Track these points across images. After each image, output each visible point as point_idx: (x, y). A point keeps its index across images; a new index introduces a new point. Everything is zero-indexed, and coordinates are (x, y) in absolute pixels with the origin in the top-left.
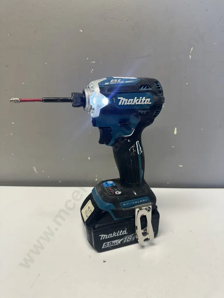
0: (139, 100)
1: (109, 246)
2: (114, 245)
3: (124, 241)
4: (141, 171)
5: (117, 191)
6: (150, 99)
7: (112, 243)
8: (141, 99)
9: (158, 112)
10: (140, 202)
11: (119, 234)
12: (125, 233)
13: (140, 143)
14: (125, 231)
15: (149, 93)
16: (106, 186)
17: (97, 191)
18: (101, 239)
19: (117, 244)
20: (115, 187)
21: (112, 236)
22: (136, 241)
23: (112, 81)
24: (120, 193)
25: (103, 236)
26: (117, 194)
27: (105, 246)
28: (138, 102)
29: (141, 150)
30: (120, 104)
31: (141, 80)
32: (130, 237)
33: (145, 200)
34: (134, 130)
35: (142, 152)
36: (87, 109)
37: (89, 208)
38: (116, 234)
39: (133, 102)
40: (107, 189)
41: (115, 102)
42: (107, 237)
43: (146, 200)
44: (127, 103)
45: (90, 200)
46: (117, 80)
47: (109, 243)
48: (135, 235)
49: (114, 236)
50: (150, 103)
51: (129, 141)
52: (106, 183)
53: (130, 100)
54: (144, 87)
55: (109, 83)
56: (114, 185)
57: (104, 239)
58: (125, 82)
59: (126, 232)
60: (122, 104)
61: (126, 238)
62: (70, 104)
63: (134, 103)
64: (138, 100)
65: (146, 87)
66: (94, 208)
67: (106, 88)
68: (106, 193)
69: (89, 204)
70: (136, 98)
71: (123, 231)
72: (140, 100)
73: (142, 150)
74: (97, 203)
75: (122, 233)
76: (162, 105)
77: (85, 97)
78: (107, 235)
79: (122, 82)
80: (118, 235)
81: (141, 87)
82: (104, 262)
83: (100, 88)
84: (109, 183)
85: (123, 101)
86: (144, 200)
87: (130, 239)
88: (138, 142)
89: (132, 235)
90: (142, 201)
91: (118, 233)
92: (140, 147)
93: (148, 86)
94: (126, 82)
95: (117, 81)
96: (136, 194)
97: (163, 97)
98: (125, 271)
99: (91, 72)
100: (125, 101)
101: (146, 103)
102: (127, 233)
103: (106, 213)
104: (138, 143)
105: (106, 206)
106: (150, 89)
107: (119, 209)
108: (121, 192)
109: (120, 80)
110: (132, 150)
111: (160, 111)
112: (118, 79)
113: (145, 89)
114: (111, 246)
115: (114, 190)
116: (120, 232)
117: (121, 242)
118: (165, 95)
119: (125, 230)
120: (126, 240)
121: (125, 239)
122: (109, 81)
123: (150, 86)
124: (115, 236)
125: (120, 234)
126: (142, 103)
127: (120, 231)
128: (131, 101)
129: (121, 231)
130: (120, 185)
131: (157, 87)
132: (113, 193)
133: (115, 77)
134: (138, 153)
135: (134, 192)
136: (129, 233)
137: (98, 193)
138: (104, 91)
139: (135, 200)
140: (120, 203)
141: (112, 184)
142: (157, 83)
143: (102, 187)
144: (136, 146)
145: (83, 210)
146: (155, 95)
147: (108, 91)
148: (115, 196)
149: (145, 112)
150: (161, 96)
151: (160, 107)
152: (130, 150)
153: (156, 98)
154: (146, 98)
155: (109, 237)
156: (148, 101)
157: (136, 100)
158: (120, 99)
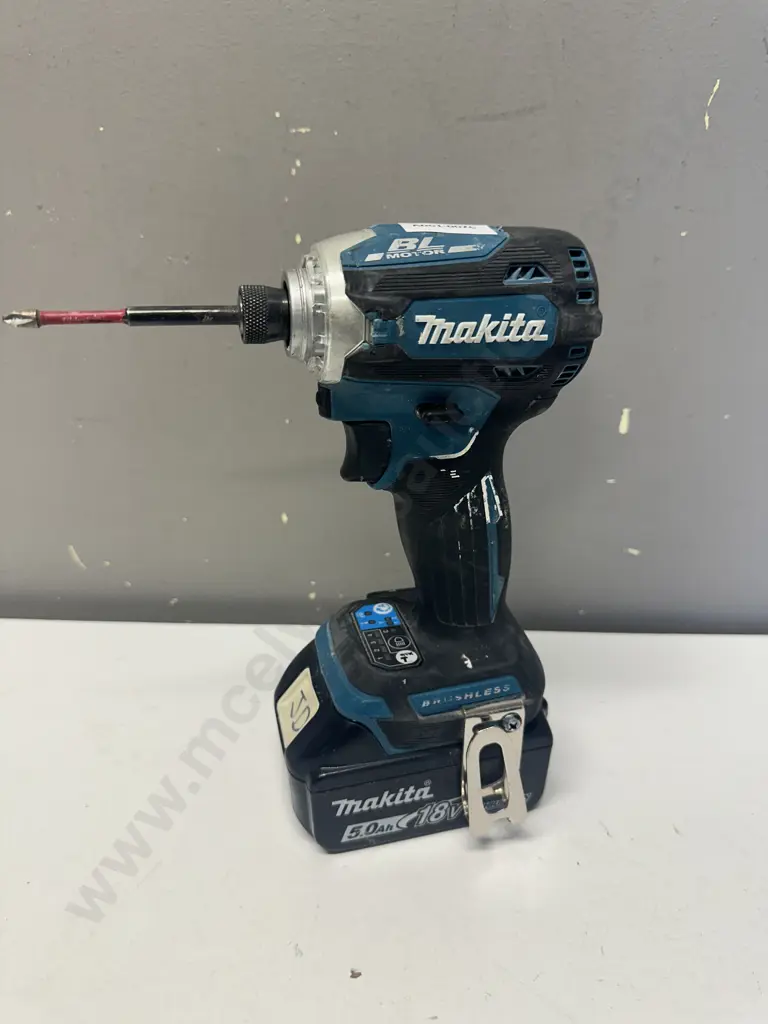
0: (498, 326)
1: (364, 836)
2: (385, 832)
3: (422, 822)
4: (497, 583)
5: (402, 648)
6: (544, 321)
7: (376, 825)
8: (510, 321)
9: (574, 368)
10: (486, 694)
11: (403, 797)
12: (425, 796)
13: (499, 483)
14: (426, 790)
15: (541, 297)
16: (364, 624)
17: (334, 643)
18: (339, 813)
19: (395, 829)
20: (399, 631)
21: (378, 803)
22: (462, 821)
23: (395, 246)
24: (413, 658)
25: (345, 805)
26: (402, 661)
27: (354, 834)
28: (494, 332)
29: (498, 506)
31: (512, 241)
32: (441, 808)
33: (502, 688)
34: (477, 434)
35: (501, 514)
36: (298, 349)
37: (303, 697)
38: (393, 800)
39: (474, 335)
40: (370, 640)
41: (402, 333)
42: (361, 807)
43: (507, 689)
44: (452, 335)
45: (307, 671)
46: (417, 240)
47: (365, 825)
48: (460, 801)
49: (385, 803)
50: (545, 337)
51: (454, 475)
52: (366, 613)
53: (462, 325)
54: (523, 273)
55: (384, 256)
56: (395, 623)
57: (347, 812)
58: (446, 249)
59: (429, 793)
60: (431, 342)
61: (426, 812)
63: (477, 339)
64: (495, 324)
65: (533, 270)
66: (318, 704)
67: (370, 276)
68: (362, 657)
69: (304, 680)
70: (487, 317)
71: (416, 789)
72: (504, 325)
73: (504, 504)
74: (328, 687)
75: (413, 796)
76: (589, 344)
77: (289, 305)
78: (360, 802)
79: (436, 252)
80: (397, 801)
81: (514, 270)
83: (345, 273)
84: (379, 612)
85: (435, 329)
86: (498, 690)
87: (443, 813)
88: (491, 478)
89: (450, 801)
90: (493, 690)
91: (400, 795)
92: (497, 498)
93: (539, 268)
94: (453, 250)
95: (418, 244)
96: (470, 665)
97: (599, 313)
100: (444, 331)
102: (432, 796)
103: (358, 731)
104: (487, 481)
105: (359, 705)
106: (547, 280)
107: (408, 718)
108: (419, 653)
110: (463, 508)
111: (581, 368)
112: (420, 236)
113: (526, 280)
114: (374, 834)
115: (392, 643)
116: (408, 793)
117: (410, 824)
119: (423, 787)
120: (429, 817)
121: (422, 814)
122: (384, 249)
123: (545, 269)
124: (389, 804)
125: (407, 800)
126: (513, 337)
127: (407, 789)
128: (465, 330)
129: (412, 790)
130: (415, 624)
131: (577, 269)
132: (388, 658)
133: (408, 227)
134: (488, 519)
135: (464, 656)
136: (439, 796)
137: (336, 651)
138: (361, 289)
139: (467, 687)
140: (411, 699)
141: (388, 619)
142: (578, 254)
143: (352, 629)
144: (479, 492)
145: (284, 702)
146: (565, 305)
147: (378, 290)
148: (394, 670)
149: (520, 369)
150: (587, 309)
151: (582, 350)
152: (455, 507)
153: (569, 317)
154: (527, 319)
155: (365, 808)
156: (534, 328)
157: (487, 323)
158: (426, 323)
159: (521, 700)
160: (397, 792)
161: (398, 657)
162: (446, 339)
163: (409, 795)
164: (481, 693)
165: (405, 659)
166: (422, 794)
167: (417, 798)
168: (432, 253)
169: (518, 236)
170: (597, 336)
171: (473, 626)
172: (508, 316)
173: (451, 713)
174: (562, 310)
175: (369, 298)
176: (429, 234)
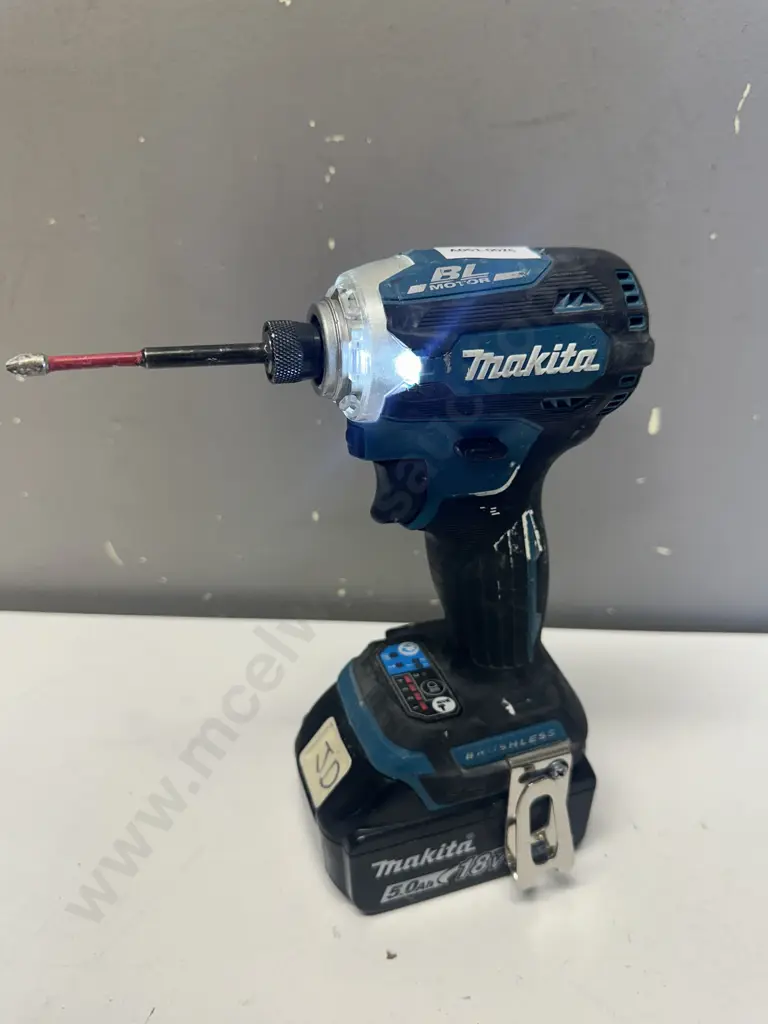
0: (548, 359)
1: (405, 894)
2: (425, 889)
3: (463, 875)
4: (534, 619)
5: (437, 693)
6: (595, 351)
7: (416, 883)
8: (561, 352)
9: (621, 397)
10: (531, 741)
11: (445, 853)
12: (467, 849)
13: (538, 517)
14: (468, 844)
15: (592, 325)
16: (392, 668)
17: (361, 690)
18: (379, 874)
19: (436, 885)
20: (431, 675)
22: (506, 870)
23: (437, 275)
24: (450, 706)
25: (385, 866)
27: (393, 894)
28: (544, 364)
29: (538, 542)
30: (469, 377)
31: (559, 266)
32: (483, 860)
33: (547, 734)
34: (518, 468)
35: (541, 549)
36: (332, 389)
37: (329, 750)
39: (523, 368)
40: (401, 686)
41: (449, 369)
42: (402, 865)
43: (552, 734)
44: (501, 370)
45: (331, 721)
46: (459, 268)
47: (405, 884)
48: (503, 851)
49: (426, 860)
50: (596, 367)
51: (494, 512)
52: (391, 655)
53: (511, 359)
54: (571, 300)
55: (427, 288)
56: (425, 665)
57: (388, 872)
58: (491, 277)
59: (471, 846)
60: (479, 378)
61: (467, 865)
62: (259, 369)
63: (526, 372)
64: (545, 355)
65: (580, 298)
66: (350, 761)
67: (414, 310)
68: (396, 707)
69: (329, 731)
70: (537, 348)
71: (458, 844)
72: (555, 356)
73: (543, 541)
74: (360, 739)
76: (639, 373)
77: (322, 342)
78: (401, 861)
79: (481, 281)
80: (439, 857)
81: (562, 297)
82: (391, 956)
83: (386, 307)
85: (485, 364)
86: (543, 736)
87: (484, 864)
88: (531, 512)
89: (493, 852)
90: (538, 737)
91: (441, 851)
92: (537, 533)
93: (589, 294)
94: (499, 277)
95: (461, 273)
96: (512, 711)
97: (651, 340)
98: (469, 998)
99: (328, 179)
100: (492, 365)
101: (576, 367)
102: (474, 848)
103: (399, 788)
104: (528, 517)
105: (396, 760)
106: (596, 306)
107: (452, 774)
108: (456, 700)
109: (473, 265)
110: (503, 546)
111: (629, 395)
112: (462, 263)
113: (576, 307)
114: (414, 892)
115: (426, 688)
116: (450, 848)
118: (655, 332)
119: (465, 840)
120: (470, 870)
121: (464, 867)
122: (426, 278)
123: (596, 295)
124: (430, 860)
125: (449, 855)
126: (563, 368)
127: (449, 844)
128: (515, 363)
129: (454, 845)
130: (448, 666)
131: (627, 294)
132: (424, 707)
133: (447, 253)
134: (528, 556)
135: (505, 701)
136: (480, 849)
137: (365, 700)
138: (405, 325)
139: (512, 734)
140: (453, 752)
141: (415, 660)
142: (625, 276)
143: (380, 674)
144: (520, 528)
145: (307, 756)
146: (615, 333)
147: (423, 325)
148: (434, 721)
149: (568, 400)
150: (639, 335)
151: (631, 379)
152: (495, 546)
153: (622, 345)
154: (578, 349)
155: (406, 867)
156: (585, 358)
157: (537, 354)
158: (473, 358)
159: (567, 744)
160: (439, 849)
161: (435, 706)
162: (494, 375)
163: (452, 849)
164: (526, 740)
165: (442, 707)
166: (464, 847)
167: (459, 852)
168: (476, 282)
169: (563, 258)
170: (649, 363)
171: (511, 668)
172: (558, 347)
173: (495, 764)
174: (614, 337)
175: (416, 334)
176: (471, 261)
